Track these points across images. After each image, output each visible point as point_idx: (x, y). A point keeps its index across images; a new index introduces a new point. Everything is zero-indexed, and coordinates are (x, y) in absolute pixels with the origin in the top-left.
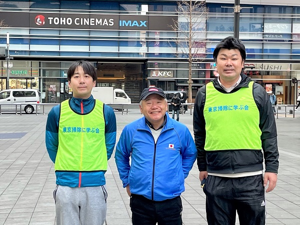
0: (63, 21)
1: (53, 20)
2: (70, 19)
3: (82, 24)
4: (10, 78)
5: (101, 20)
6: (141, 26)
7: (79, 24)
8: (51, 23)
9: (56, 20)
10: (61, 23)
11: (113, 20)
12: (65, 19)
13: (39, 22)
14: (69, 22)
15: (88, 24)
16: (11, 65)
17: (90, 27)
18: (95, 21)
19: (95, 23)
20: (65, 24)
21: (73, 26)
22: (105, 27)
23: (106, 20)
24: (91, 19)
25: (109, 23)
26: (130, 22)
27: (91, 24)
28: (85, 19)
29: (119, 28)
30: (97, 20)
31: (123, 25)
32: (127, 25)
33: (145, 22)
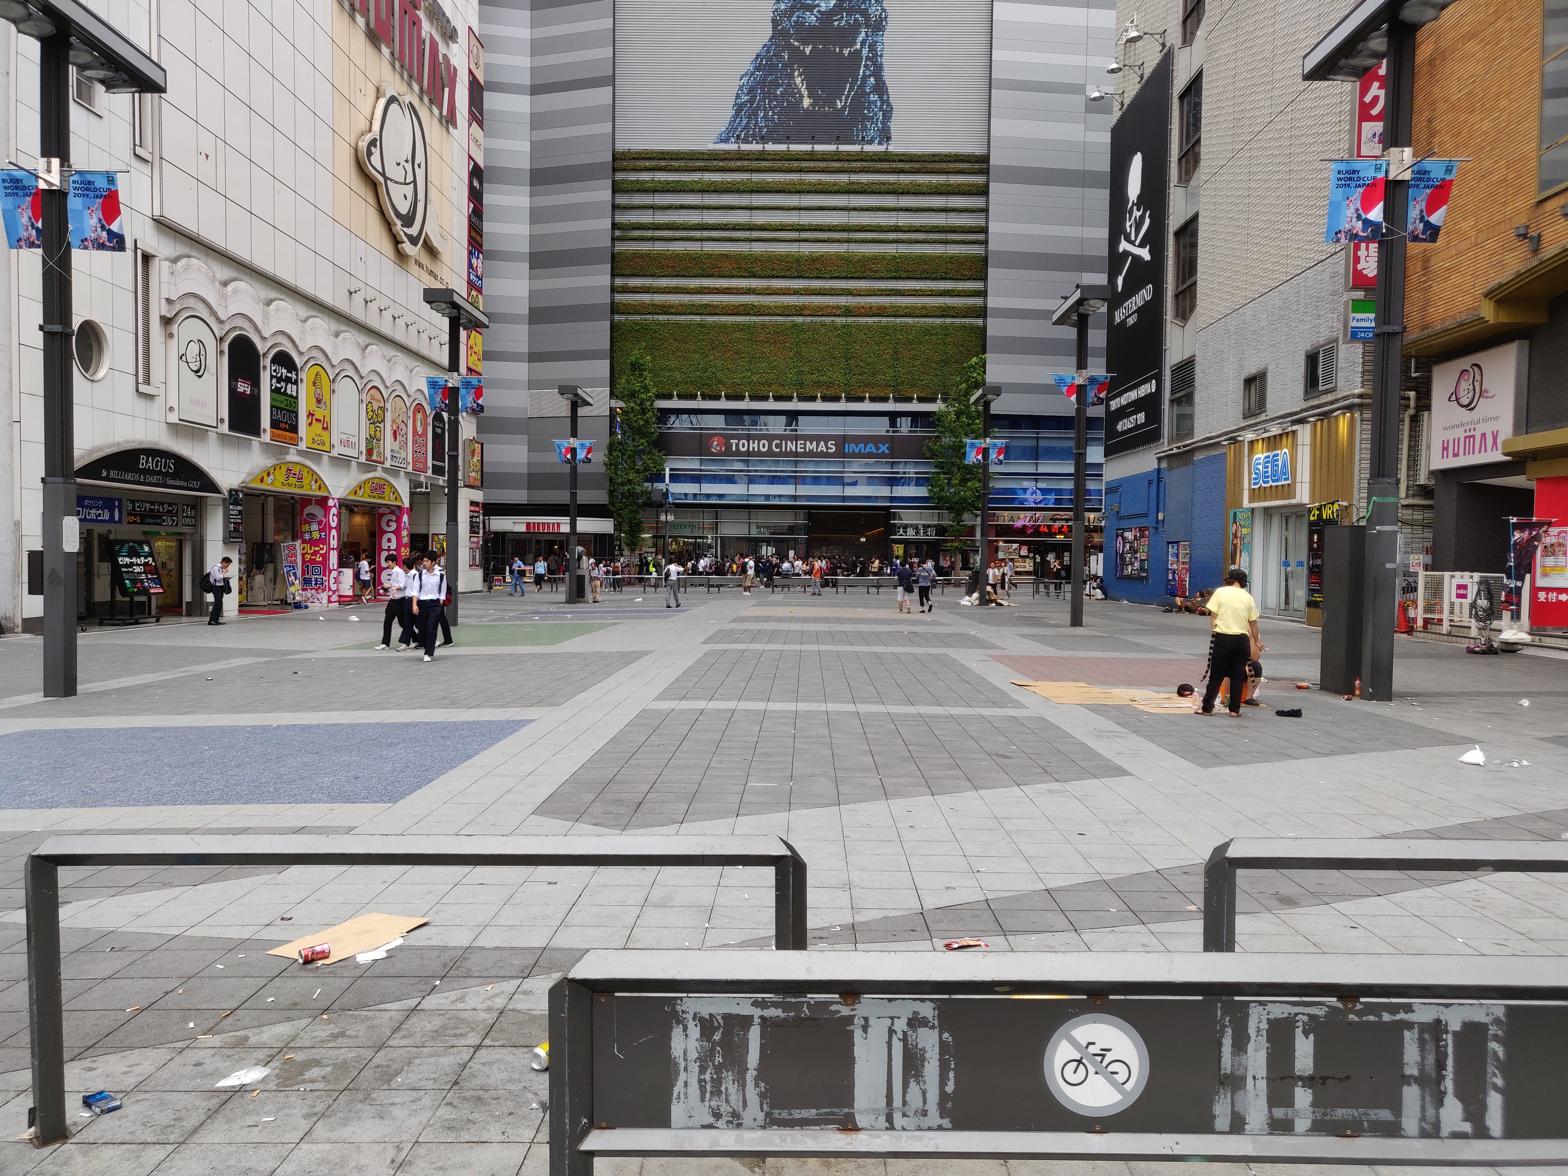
0: (754, 446)
1: (737, 445)
2: (766, 442)
3: (783, 450)
4: (670, 537)
5: (815, 443)
6: (880, 451)
7: (779, 450)
8: (734, 449)
9: (743, 444)
10: (751, 449)
11: (834, 442)
12: (757, 442)
13: (716, 446)
14: (764, 447)
15: (794, 450)
16: (671, 518)
17: (796, 454)
18: (805, 444)
19: (805, 448)
20: (756, 449)
21: (770, 453)
22: (822, 454)
23: (822, 443)
24: (799, 442)
25: (827, 448)
26: (862, 445)
27: (799, 450)
28: (789, 443)
29: (844, 456)
30: (808, 442)
31: (851, 451)
32: (857, 451)
33: (887, 445)
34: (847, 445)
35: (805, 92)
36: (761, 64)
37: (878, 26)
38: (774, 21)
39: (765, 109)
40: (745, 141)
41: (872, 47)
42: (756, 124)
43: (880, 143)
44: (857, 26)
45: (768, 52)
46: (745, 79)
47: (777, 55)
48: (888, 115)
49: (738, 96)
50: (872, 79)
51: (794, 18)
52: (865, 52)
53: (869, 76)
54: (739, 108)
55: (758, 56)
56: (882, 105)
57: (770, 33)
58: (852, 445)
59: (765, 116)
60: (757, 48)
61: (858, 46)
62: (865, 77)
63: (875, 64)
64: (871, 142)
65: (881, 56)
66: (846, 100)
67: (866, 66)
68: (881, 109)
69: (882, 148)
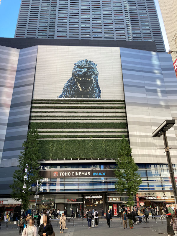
0: (66, 174)
2: (70, 173)
3: (75, 175)
5: (84, 173)
6: (103, 175)
7: (73, 175)
8: (60, 175)
9: (63, 174)
10: (65, 175)
11: (89, 172)
12: (67, 173)
13: (55, 174)
14: (69, 174)
15: (78, 175)
17: (79, 176)
18: (81, 173)
19: (81, 174)
20: (67, 175)
21: (71, 176)
22: (86, 176)
23: (86, 173)
24: (79, 173)
25: (88, 174)
26: (98, 173)
27: (79, 175)
28: (77, 173)
29: (93, 176)
30: (82, 173)
31: (95, 175)
32: (96, 175)
33: (105, 173)
34: (93, 173)
35: (80, 88)
36: (69, 82)
37: (97, 75)
38: (72, 73)
39: (70, 91)
40: (66, 97)
41: (95, 79)
42: (68, 94)
43: (98, 98)
44: (92, 75)
45: (71, 79)
46: (66, 85)
47: (73, 80)
48: (100, 92)
49: (64, 88)
50: (96, 85)
51: (77, 73)
52: (94, 80)
53: (95, 84)
54: (64, 91)
55: (69, 80)
56: (98, 90)
57: (72, 76)
58: (95, 173)
59: (71, 92)
60: (69, 79)
61: (92, 79)
62: (94, 84)
63: (96, 82)
64: (96, 98)
65: (98, 80)
66: (90, 89)
67: (94, 82)
68: (98, 91)
69: (99, 99)
